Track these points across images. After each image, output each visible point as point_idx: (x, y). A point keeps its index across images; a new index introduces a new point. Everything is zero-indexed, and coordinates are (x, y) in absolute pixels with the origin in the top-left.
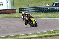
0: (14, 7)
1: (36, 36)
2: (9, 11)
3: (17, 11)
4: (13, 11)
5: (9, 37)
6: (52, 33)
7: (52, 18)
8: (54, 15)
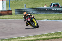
0: (10, 8)
1: (33, 39)
2: (5, 12)
3: (13, 12)
4: (9, 13)
5: (5, 40)
6: (50, 36)
7: (50, 20)
8: (51, 16)
